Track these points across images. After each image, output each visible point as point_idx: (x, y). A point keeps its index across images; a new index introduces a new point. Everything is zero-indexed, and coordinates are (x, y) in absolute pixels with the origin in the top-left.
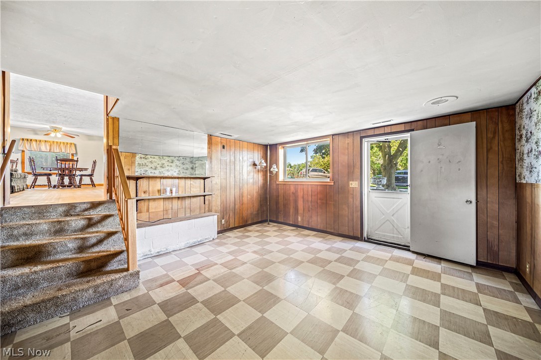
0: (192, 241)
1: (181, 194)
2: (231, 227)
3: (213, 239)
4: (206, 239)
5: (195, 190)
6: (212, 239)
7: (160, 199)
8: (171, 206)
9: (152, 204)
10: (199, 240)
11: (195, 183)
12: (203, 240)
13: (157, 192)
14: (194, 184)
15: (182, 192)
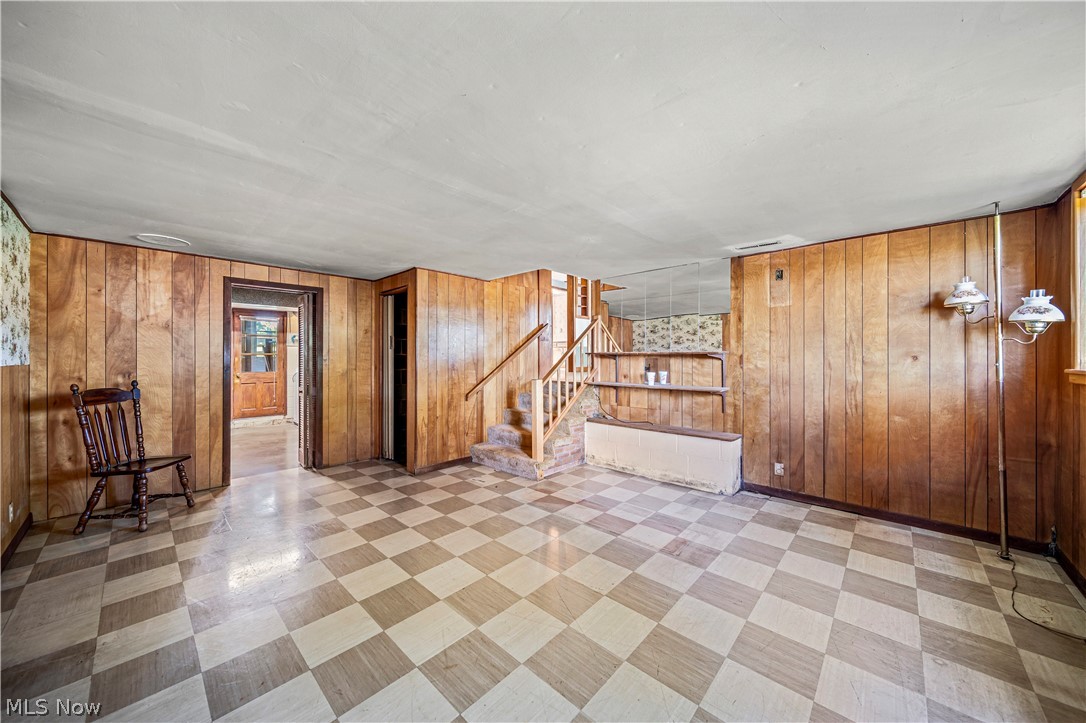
0: (673, 476)
1: (674, 385)
2: (807, 492)
3: (721, 493)
4: (703, 485)
5: (701, 379)
6: (717, 491)
7: (644, 389)
8: (659, 404)
9: (634, 395)
10: (688, 479)
11: (702, 365)
12: (696, 485)
13: (639, 378)
14: (699, 367)
15: (678, 381)
